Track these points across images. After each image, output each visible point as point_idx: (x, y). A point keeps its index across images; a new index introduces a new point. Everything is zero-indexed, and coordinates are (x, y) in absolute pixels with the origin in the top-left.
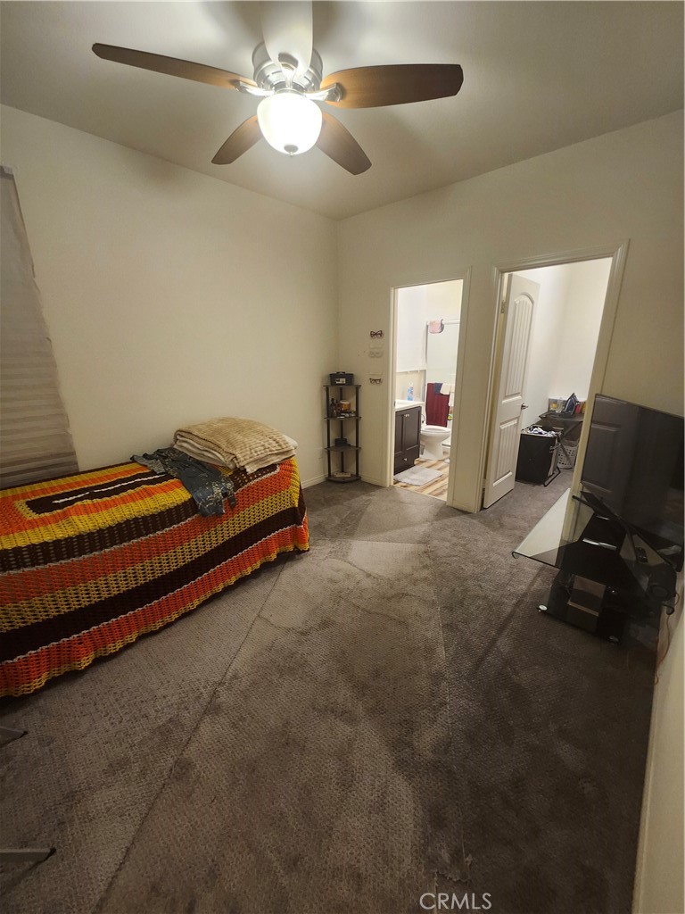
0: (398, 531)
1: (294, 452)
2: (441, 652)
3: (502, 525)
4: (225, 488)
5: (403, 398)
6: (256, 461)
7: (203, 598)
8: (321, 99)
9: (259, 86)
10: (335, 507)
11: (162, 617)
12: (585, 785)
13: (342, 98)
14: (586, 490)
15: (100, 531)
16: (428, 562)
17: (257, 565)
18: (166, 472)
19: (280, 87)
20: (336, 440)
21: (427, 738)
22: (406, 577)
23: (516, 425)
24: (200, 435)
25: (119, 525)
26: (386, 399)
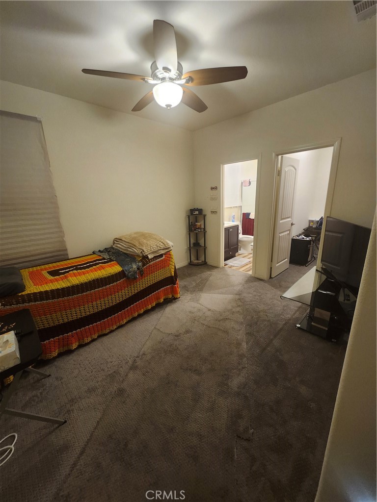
0: (225, 289)
1: (172, 248)
2: (244, 345)
3: (280, 286)
4: (138, 266)
5: (229, 221)
6: (153, 253)
7: (128, 319)
8: (182, 83)
9: (154, 80)
10: (193, 277)
11: (109, 327)
12: (311, 404)
13: (192, 82)
14: (324, 267)
15: (82, 284)
16: (240, 304)
17: (154, 304)
18: (110, 259)
19: (163, 79)
20: (194, 243)
21: (235, 382)
22: (229, 311)
23: (289, 234)
24: (126, 241)
25: (90, 282)
26: (219, 222)
